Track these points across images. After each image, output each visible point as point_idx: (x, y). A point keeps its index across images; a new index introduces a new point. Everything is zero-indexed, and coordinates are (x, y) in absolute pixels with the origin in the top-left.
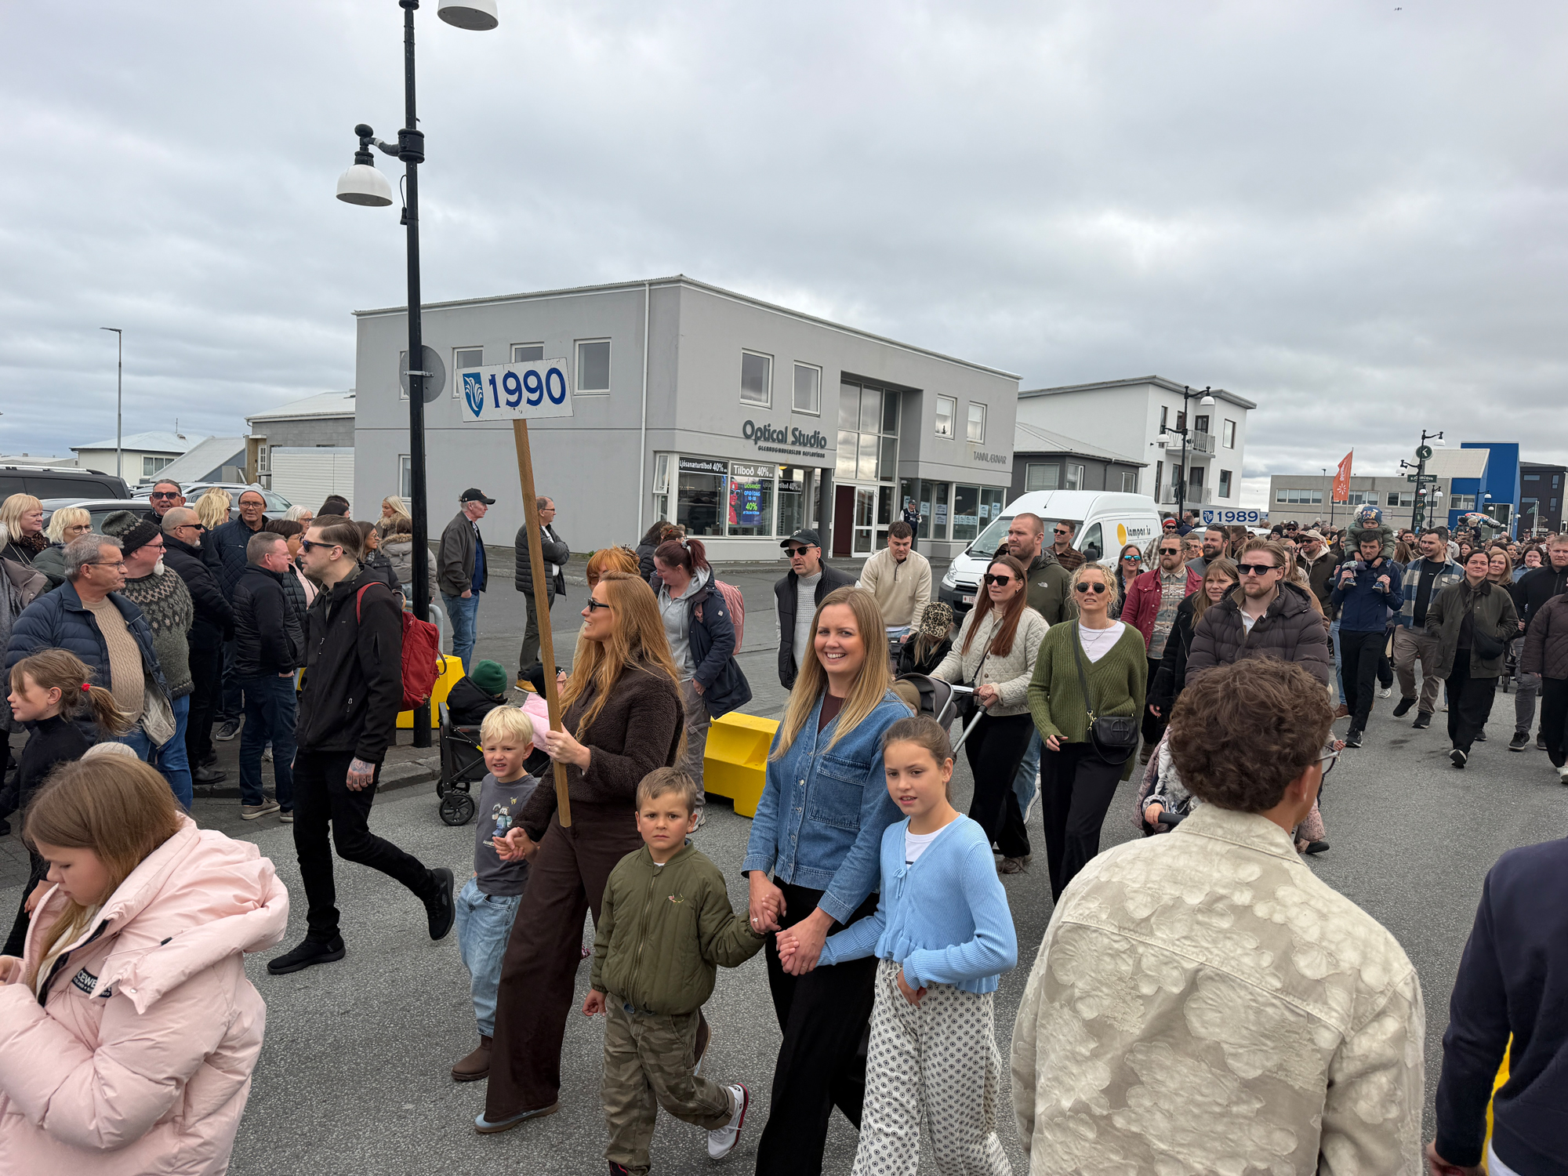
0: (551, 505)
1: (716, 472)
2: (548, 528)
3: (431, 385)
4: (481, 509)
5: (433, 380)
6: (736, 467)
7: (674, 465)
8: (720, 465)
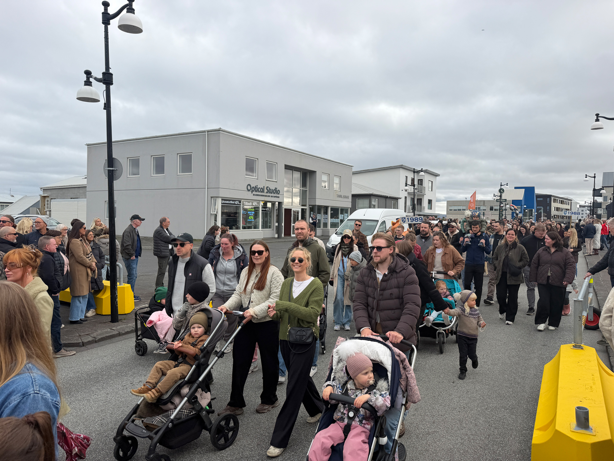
0: (168, 220)
1: (236, 205)
2: (167, 229)
3: (116, 174)
4: (139, 223)
5: (117, 171)
6: (244, 202)
7: (219, 202)
8: (238, 202)
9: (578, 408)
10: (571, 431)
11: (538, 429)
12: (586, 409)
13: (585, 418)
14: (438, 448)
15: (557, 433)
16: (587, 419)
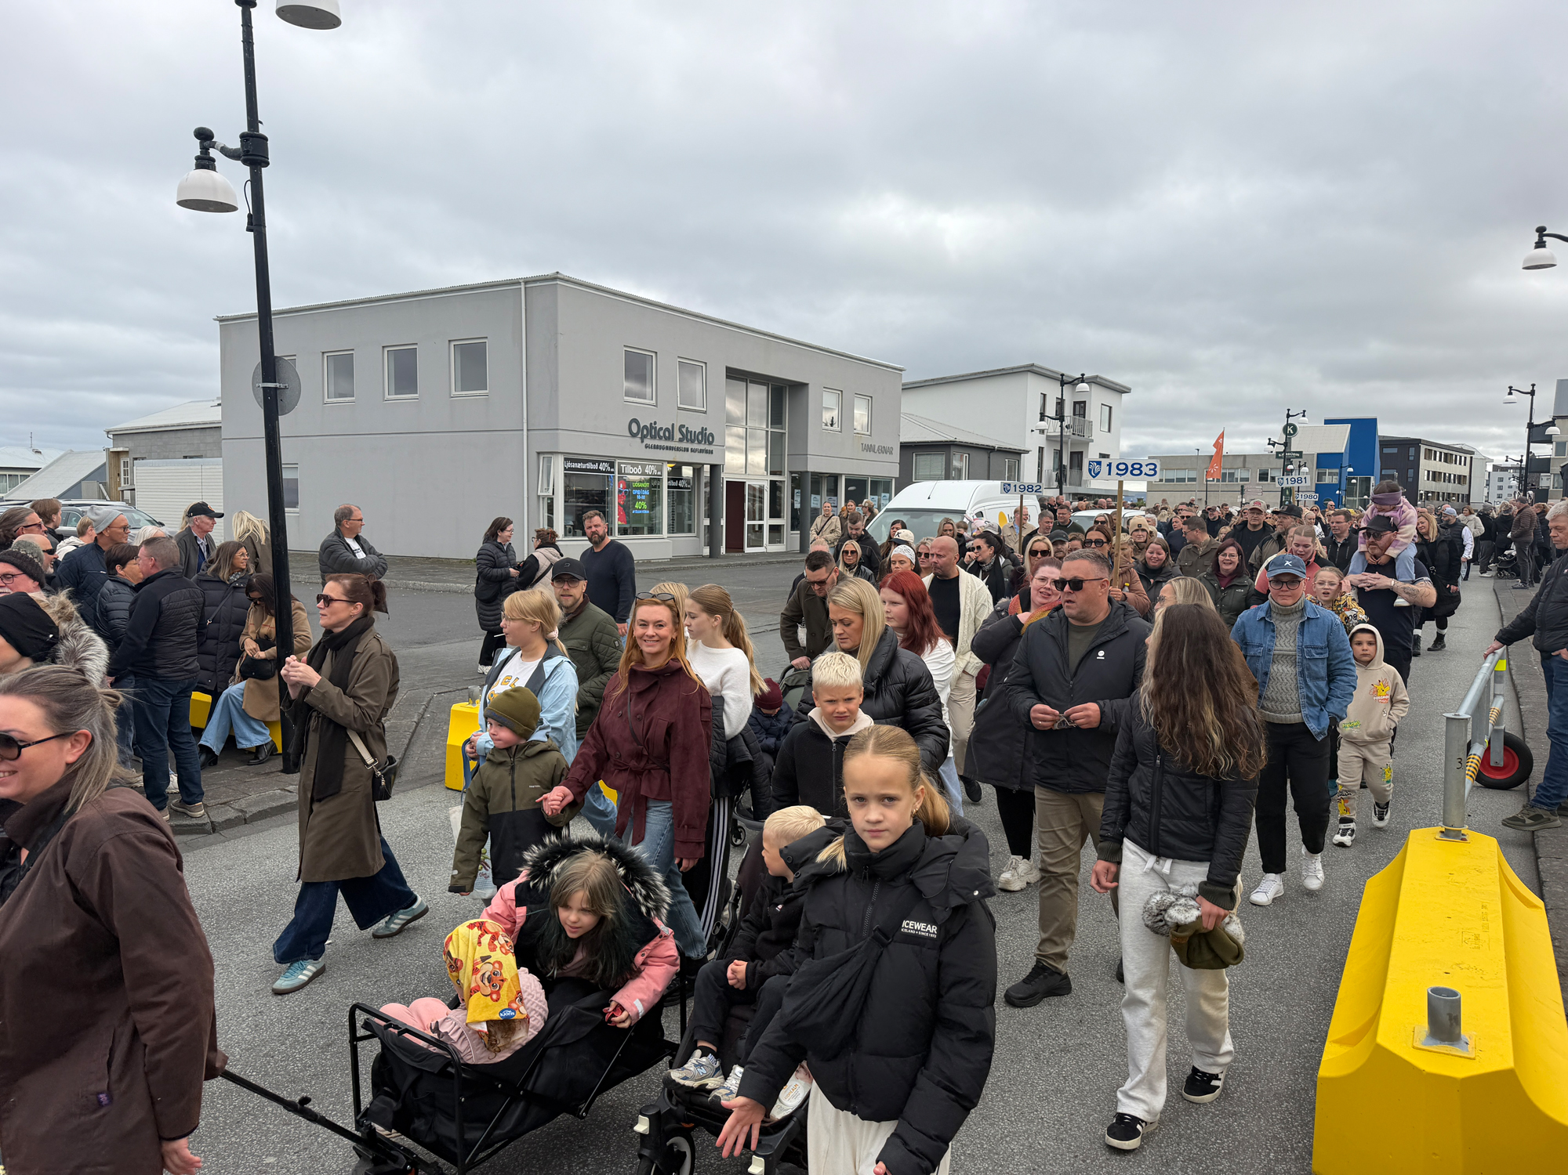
0: (357, 514)
1: (603, 472)
2: (357, 539)
3: (286, 398)
4: (208, 524)
5: (288, 392)
6: (623, 466)
7: (559, 467)
8: (606, 465)
9: (1436, 991)
10: (1414, 1047)
11: (1336, 1042)
12: (1455, 994)
13: (1450, 1015)
14: (1086, 1085)
15: (1380, 1052)
16: (1455, 1020)
